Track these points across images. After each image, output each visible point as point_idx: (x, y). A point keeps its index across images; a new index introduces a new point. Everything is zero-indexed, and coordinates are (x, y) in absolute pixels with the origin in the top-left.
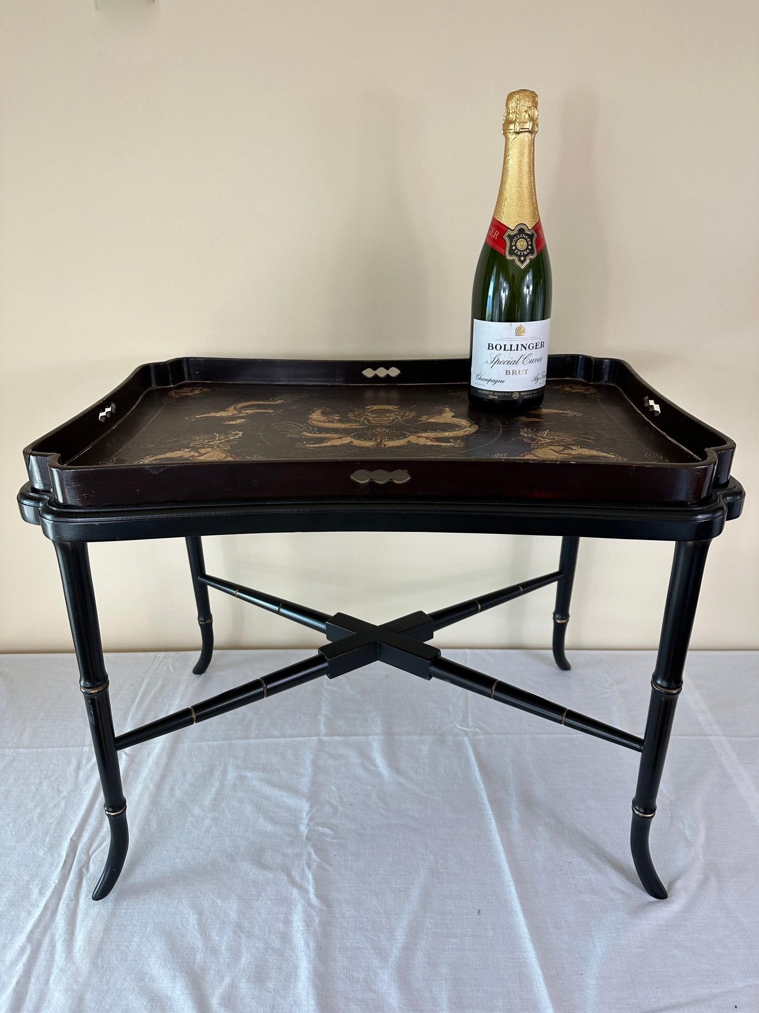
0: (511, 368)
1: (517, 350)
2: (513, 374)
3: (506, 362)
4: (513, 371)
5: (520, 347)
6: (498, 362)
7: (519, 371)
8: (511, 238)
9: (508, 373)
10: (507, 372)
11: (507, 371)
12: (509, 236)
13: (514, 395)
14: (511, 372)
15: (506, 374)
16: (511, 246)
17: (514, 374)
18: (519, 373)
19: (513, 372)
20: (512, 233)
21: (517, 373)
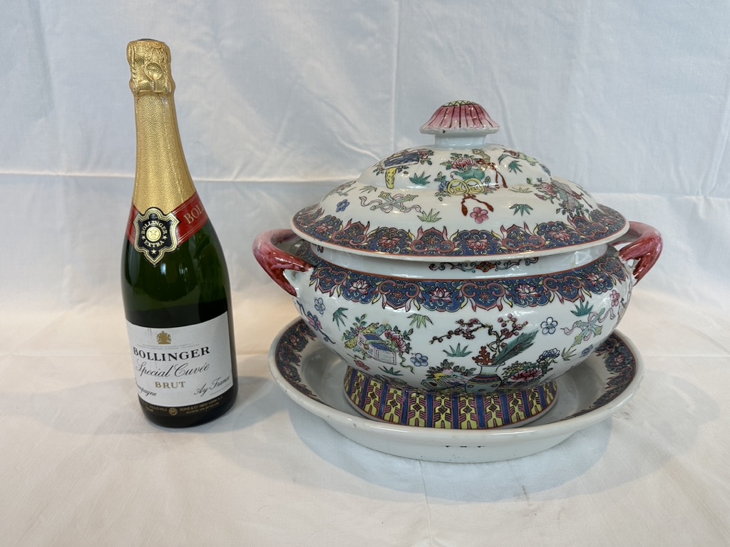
0: (162, 380)
3: (154, 373)
5: (167, 356)
6: (145, 371)
8: (141, 225)
10: (157, 385)
11: (156, 383)
12: (139, 222)
13: (171, 411)
17: (166, 387)
18: (172, 386)
19: (164, 385)
20: (142, 219)
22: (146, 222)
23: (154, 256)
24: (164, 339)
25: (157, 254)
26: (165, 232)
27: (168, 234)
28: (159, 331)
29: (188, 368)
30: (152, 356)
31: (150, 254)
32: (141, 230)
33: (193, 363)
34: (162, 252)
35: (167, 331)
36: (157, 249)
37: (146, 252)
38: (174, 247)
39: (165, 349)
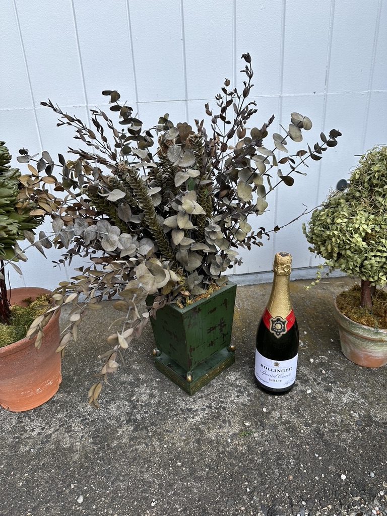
22: (275, 321)
23: (278, 335)
24: (277, 365)
25: (279, 334)
26: (283, 326)
27: (284, 327)
28: (276, 361)
29: (284, 375)
30: (270, 369)
31: (277, 334)
32: (273, 324)
33: (286, 373)
34: (282, 334)
35: (278, 362)
36: (280, 332)
37: (275, 333)
38: (286, 331)
39: (277, 368)
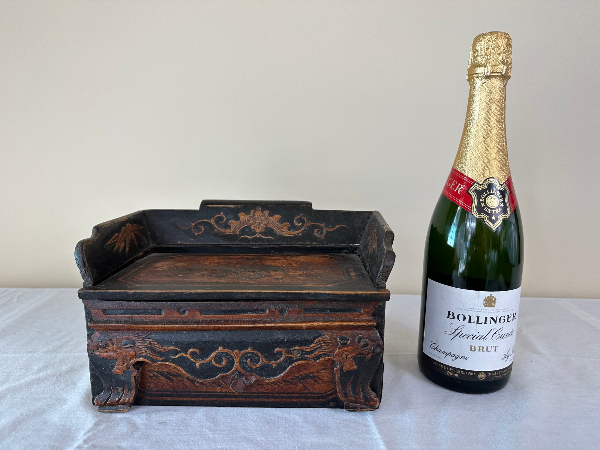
0: (478, 343)
1: (485, 323)
2: (479, 351)
3: (471, 337)
4: (480, 347)
5: (489, 320)
6: (460, 334)
7: (487, 347)
8: (479, 193)
9: (473, 350)
10: (472, 348)
11: (471, 346)
12: (476, 191)
13: (479, 376)
14: (477, 348)
15: (471, 350)
16: (479, 203)
17: (481, 351)
18: (487, 350)
19: (479, 349)
20: (479, 188)
21: (485, 350)
22: (485, 191)
23: (493, 222)
24: (490, 302)
25: (497, 219)
26: (502, 200)
27: (504, 202)
28: (485, 294)
29: (503, 332)
30: (474, 319)
31: (490, 219)
32: (479, 198)
33: (506, 328)
34: (500, 218)
36: (496, 215)
37: (486, 218)
38: (508, 215)
39: (489, 312)
